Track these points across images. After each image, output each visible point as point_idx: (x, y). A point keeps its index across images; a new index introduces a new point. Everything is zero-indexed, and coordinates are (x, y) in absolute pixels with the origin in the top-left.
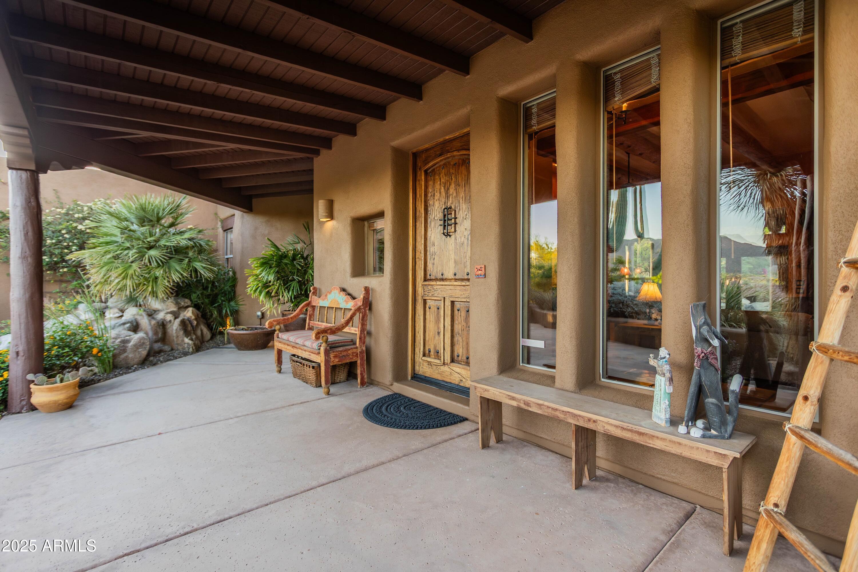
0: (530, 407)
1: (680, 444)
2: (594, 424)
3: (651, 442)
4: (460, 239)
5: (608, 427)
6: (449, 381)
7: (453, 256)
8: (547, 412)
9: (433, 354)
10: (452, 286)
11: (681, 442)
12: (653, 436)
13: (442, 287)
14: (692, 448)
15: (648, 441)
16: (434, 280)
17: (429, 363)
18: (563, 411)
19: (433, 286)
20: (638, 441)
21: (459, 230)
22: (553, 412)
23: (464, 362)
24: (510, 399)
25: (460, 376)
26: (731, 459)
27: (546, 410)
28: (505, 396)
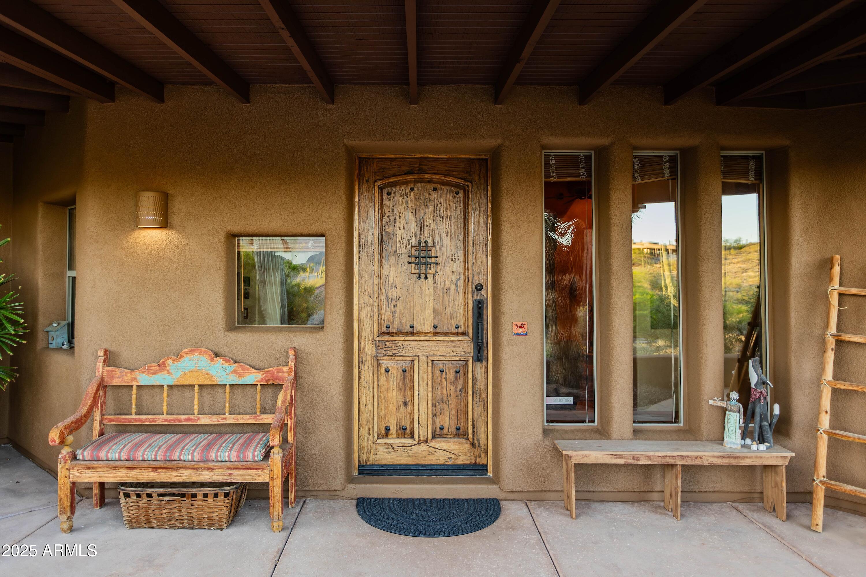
0: (639, 460)
1: (761, 457)
2: (700, 460)
3: (743, 461)
4: (443, 284)
5: (711, 460)
6: (428, 462)
7: (431, 304)
8: (657, 461)
9: (395, 432)
10: (433, 342)
11: (761, 455)
12: (744, 457)
13: (413, 342)
14: (768, 458)
15: (741, 462)
16: (396, 333)
17: (391, 446)
18: (673, 457)
19: (397, 342)
20: (734, 464)
21: (442, 273)
22: (663, 460)
23: (451, 435)
24: (617, 458)
25: (447, 453)
26: (789, 458)
27: (655, 460)
28: (609, 456)
